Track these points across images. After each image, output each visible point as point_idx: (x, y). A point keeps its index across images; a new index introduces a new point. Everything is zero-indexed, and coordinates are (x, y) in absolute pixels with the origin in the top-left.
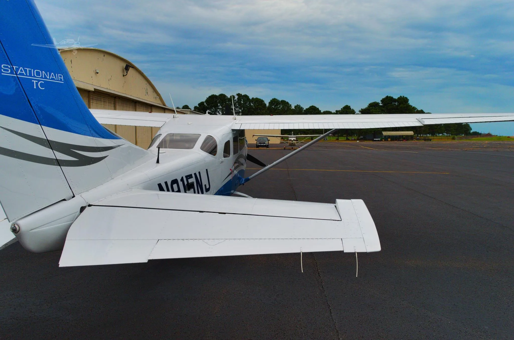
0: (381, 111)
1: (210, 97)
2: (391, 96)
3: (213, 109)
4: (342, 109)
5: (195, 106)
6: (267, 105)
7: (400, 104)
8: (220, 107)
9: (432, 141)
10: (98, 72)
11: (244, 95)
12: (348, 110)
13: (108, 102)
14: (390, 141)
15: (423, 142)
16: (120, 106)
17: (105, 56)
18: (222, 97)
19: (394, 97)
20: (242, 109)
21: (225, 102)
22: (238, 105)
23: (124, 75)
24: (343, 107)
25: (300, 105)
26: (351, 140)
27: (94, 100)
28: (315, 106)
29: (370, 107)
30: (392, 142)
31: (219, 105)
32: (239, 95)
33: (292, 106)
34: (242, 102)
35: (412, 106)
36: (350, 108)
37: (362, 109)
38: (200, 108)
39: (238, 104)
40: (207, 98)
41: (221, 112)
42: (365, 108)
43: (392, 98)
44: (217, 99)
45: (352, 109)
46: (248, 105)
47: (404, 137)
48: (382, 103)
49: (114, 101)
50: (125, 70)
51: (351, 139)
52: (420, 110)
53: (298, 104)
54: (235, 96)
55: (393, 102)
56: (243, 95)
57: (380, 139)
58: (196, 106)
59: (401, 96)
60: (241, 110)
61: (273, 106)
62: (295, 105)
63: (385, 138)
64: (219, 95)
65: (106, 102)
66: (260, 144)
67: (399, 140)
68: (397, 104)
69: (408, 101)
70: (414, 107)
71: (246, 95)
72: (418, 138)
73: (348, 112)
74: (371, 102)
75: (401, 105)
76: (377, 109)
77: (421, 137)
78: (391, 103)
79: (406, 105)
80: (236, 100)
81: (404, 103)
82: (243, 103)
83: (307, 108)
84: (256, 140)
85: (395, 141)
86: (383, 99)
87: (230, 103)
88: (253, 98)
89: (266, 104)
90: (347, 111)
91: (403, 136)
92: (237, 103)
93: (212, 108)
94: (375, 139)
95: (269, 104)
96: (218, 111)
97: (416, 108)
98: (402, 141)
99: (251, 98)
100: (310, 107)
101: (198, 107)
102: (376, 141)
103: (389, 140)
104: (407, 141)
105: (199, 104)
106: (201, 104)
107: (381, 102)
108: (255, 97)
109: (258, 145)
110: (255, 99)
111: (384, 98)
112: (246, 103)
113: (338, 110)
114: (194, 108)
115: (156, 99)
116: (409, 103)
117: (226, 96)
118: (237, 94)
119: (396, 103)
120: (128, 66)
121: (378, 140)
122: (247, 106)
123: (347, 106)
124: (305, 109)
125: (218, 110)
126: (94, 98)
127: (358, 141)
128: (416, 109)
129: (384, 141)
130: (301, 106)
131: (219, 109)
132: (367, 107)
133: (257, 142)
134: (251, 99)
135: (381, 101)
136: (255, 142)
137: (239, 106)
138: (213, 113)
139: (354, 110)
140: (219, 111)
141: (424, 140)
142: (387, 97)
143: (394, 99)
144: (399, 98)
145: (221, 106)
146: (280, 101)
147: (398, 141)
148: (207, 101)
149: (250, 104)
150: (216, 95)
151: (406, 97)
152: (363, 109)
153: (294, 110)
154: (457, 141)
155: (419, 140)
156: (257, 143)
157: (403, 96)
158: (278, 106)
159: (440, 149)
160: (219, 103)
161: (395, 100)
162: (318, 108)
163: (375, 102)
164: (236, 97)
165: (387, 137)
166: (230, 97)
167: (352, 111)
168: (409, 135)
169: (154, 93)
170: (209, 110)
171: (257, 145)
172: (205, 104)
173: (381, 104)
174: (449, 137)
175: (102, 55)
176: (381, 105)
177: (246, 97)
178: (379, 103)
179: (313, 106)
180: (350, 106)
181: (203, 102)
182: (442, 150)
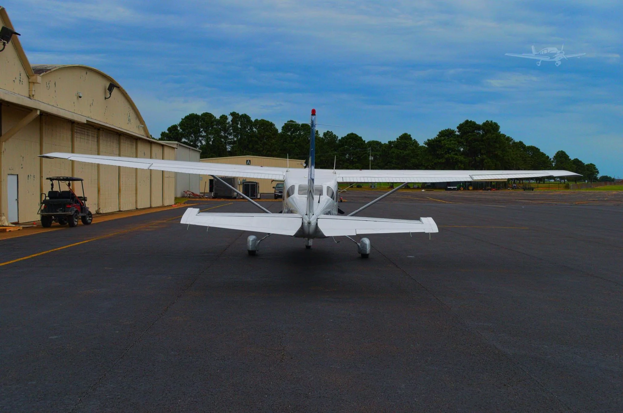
0: (457, 143)
1: (187, 117)
2: (473, 121)
3: (192, 137)
4: (397, 139)
5: (162, 132)
6: (280, 131)
7: (486, 133)
8: (204, 134)
9: (534, 190)
10: (81, 95)
11: (242, 115)
12: (408, 141)
13: (92, 136)
14: (472, 190)
15: (521, 191)
16: (104, 141)
17: (87, 74)
18: (207, 116)
19: (477, 123)
20: (239, 137)
21: (212, 127)
22: (232, 131)
23: (106, 97)
24: (400, 136)
25: (331, 132)
26: (412, 189)
27: (78, 134)
28: (355, 134)
29: (440, 137)
30: (475, 192)
31: (202, 131)
32: (233, 114)
33: (319, 133)
34: (239, 126)
35: (506, 135)
36: (411, 138)
37: (428, 140)
38: (171, 134)
39: (232, 129)
40: (182, 119)
41: (205, 141)
42: (433, 139)
43: (474, 123)
44: (198, 121)
45: (413, 139)
46: (249, 131)
47: (493, 183)
48: (459, 132)
49: (97, 134)
50: (108, 90)
51: (412, 187)
52: (518, 141)
53: (329, 131)
54: (228, 117)
55: (476, 130)
56: (240, 114)
57: (456, 187)
58: (165, 132)
59: (487, 121)
60: (237, 138)
61: (288, 132)
62: (324, 132)
63: (464, 186)
64: (202, 115)
65: (90, 135)
66: (280, 194)
67: (485, 190)
68: (481, 134)
69: (499, 129)
70: (508, 137)
71: (245, 115)
72: (514, 185)
73: (408, 144)
74: (443, 130)
75: (489, 135)
76: (451, 141)
77: (519, 185)
78: (473, 131)
79: (495, 135)
80: (229, 122)
81: (492, 131)
82: (240, 128)
83: (343, 136)
84: (273, 188)
85: (480, 190)
86: (460, 125)
87: (219, 127)
88: (256, 120)
89: (277, 130)
90: (405, 142)
91: (491, 182)
92: (230, 127)
93: (190, 135)
94: (449, 186)
95: (282, 130)
96: (200, 140)
97: (512, 138)
98: (490, 190)
99: (253, 119)
100: (348, 135)
101: (167, 133)
102: (450, 189)
103: (471, 188)
104: (497, 190)
105: (169, 128)
106: (173, 129)
107: (458, 130)
108: (259, 119)
109: (277, 195)
110: (260, 121)
111: (462, 124)
112: (245, 128)
113: (392, 141)
114: (161, 135)
115: (139, 128)
116: (500, 132)
117: (213, 116)
118: (231, 113)
119: (481, 132)
120: (113, 86)
121: (454, 189)
122: (247, 132)
123: (406, 134)
124: (340, 138)
125: (200, 138)
126: (78, 131)
127: (423, 190)
128: (512, 140)
129: (463, 190)
130: (334, 134)
131: (201, 136)
132: (436, 138)
133: (277, 191)
134: (253, 121)
135: (458, 128)
136: (273, 191)
137: (234, 132)
138: (192, 143)
139: (417, 141)
140: (202, 139)
141: (523, 189)
142: (467, 121)
143: (478, 124)
144: (484, 124)
145: (205, 132)
146: (299, 125)
147: (483, 190)
148: (182, 124)
149: (251, 129)
150: (198, 114)
151: (494, 123)
152: (431, 139)
153: (322, 138)
154: (572, 191)
155: (516, 188)
156: (275, 192)
157: (491, 121)
158: (297, 133)
159: (543, 202)
160: (202, 127)
161: (478, 127)
162: (361, 137)
163: (448, 129)
164: (230, 119)
165: (467, 184)
166: (219, 119)
167: (414, 143)
168: (501, 182)
169: (137, 120)
170: (185, 138)
171: (275, 195)
172: (179, 128)
173: (457, 133)
174: (561, 185)
175: (83, 73)
176: (458, 135)
177: (245, 117)
178: (455, 131)
179: (352, 134)
180: (410, 135)
181: (176, 125)
182: (542, 203)
